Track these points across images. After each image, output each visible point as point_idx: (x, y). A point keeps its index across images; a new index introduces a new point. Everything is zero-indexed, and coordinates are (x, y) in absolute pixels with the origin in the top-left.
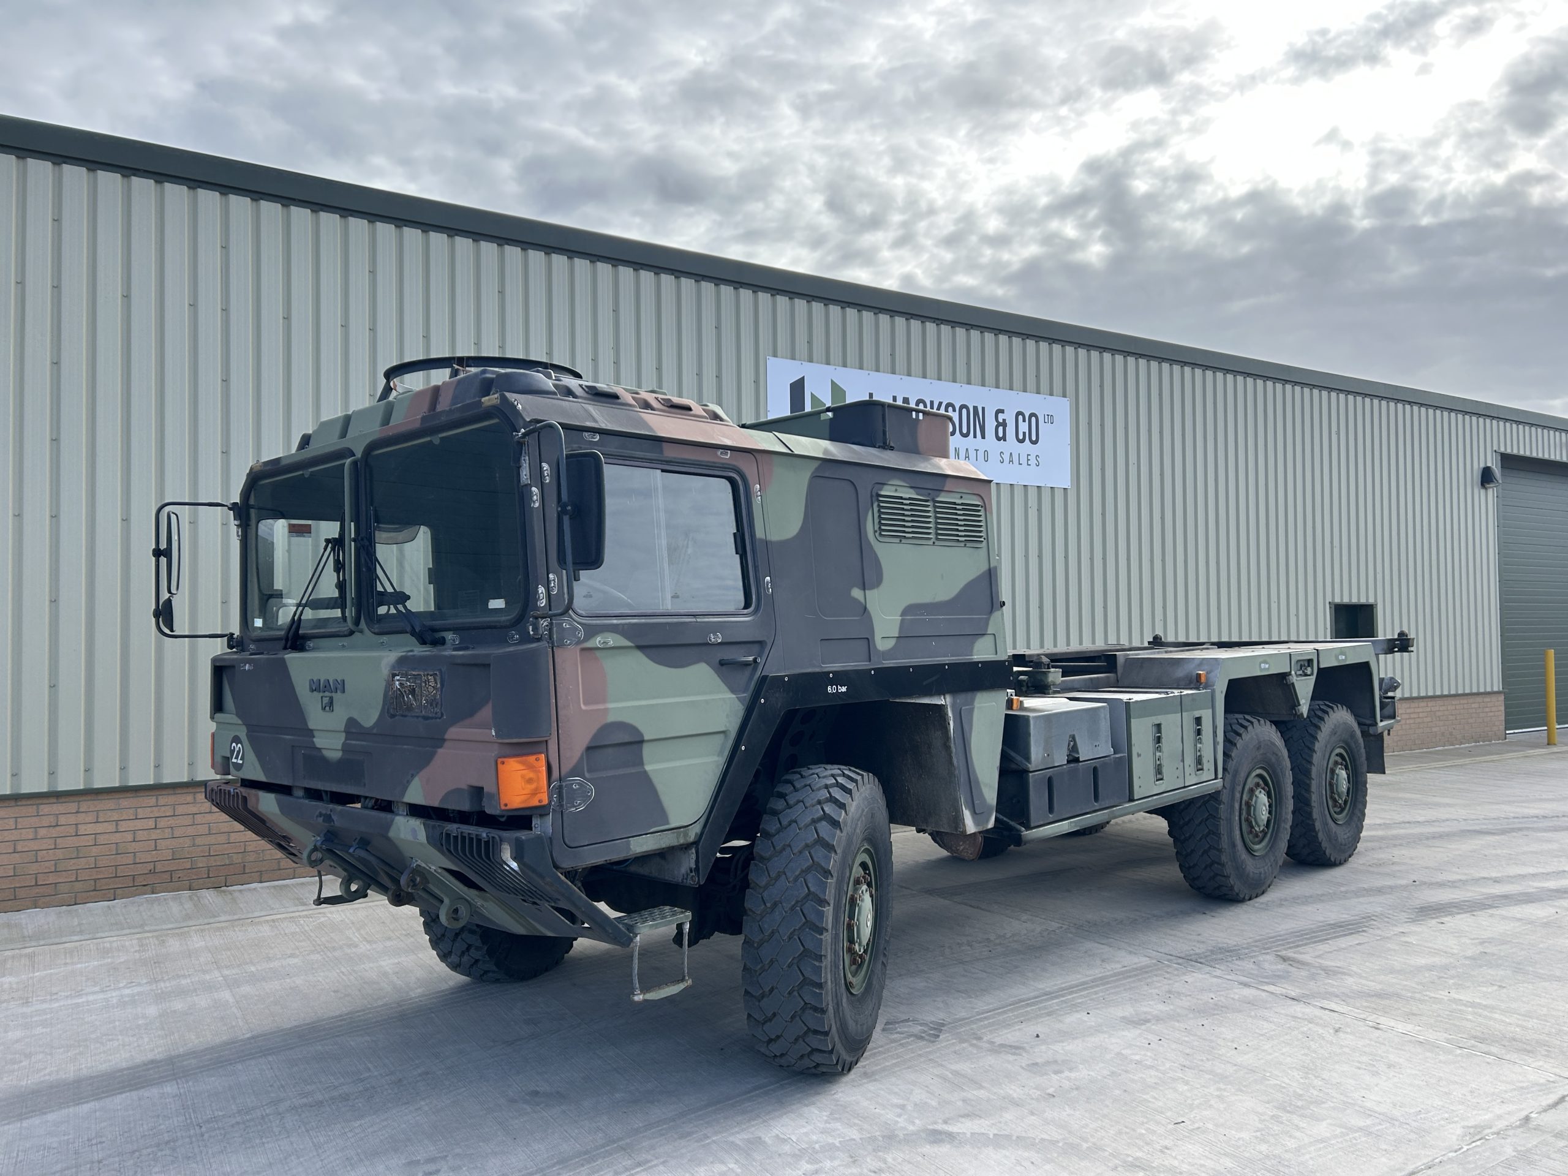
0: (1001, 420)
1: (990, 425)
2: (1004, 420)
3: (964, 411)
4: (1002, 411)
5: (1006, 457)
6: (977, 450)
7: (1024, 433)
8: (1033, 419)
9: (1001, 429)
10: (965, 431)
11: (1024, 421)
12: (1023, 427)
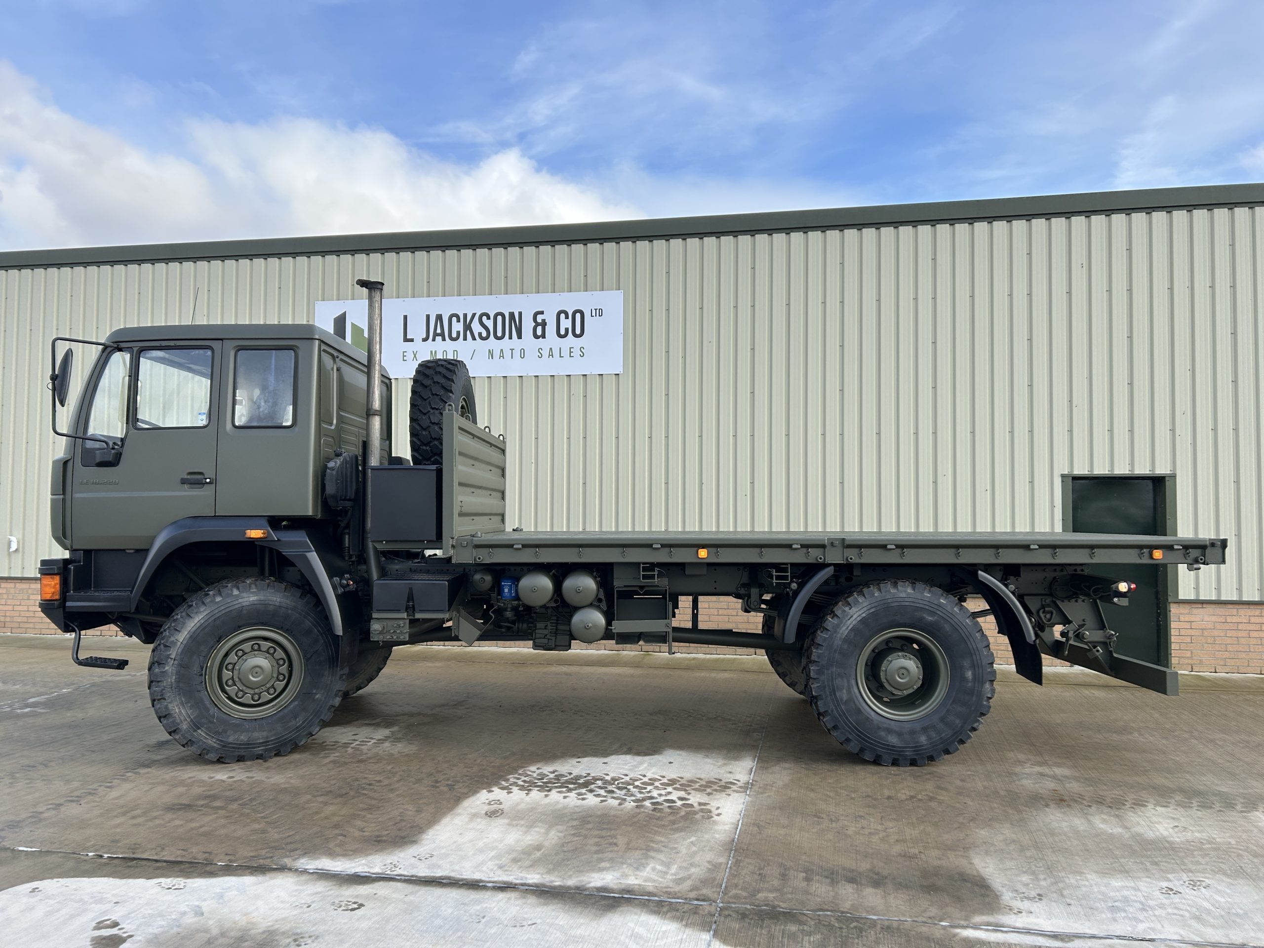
0: (539, 320)
1: (528, 325)
2: (544, 320)
3: (499, 318)
4: (542, 313)
5: (546, 353)
6: (512, 350)
7: (567, 330)
8: (578, 316)
9: (539, 329)
10: (499, 334)
11: (567, 317)
12: (566, 323)
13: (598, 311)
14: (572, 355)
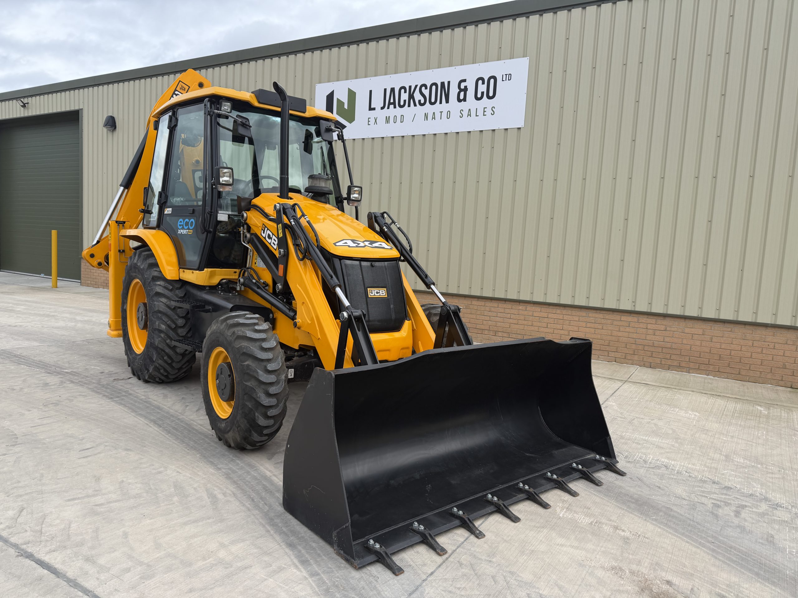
0: (462, 87)
1: (454, 91)
2: (466, 87)
3: (434, 87)
4: (464, 81)
5: (465, 113)
6: (441, 112)
7: (483, 93)
8: (492, 81)
9: (462, 94)
10: (433, 100)
11: (483, 83)
12: (482, 88)
13: (508, 76)
14: (485, 114)
